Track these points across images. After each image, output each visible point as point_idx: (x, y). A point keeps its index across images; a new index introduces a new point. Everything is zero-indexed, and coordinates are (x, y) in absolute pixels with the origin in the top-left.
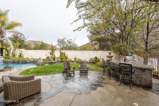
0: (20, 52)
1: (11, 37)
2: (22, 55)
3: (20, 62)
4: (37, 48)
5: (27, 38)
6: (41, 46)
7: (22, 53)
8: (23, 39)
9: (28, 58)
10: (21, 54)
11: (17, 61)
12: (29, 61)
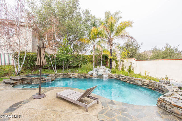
0: (130, 64)
1: (123, 46)
2: (132, 68)
3: (126, 80)
4: (157, 57)
5: (142, 44)
6: (165, 53)
7: (132, 66)
8: (137, 47)
9: (140, 75)
10: (130, 67)
11: (122, 78)
12: (140, 83)
